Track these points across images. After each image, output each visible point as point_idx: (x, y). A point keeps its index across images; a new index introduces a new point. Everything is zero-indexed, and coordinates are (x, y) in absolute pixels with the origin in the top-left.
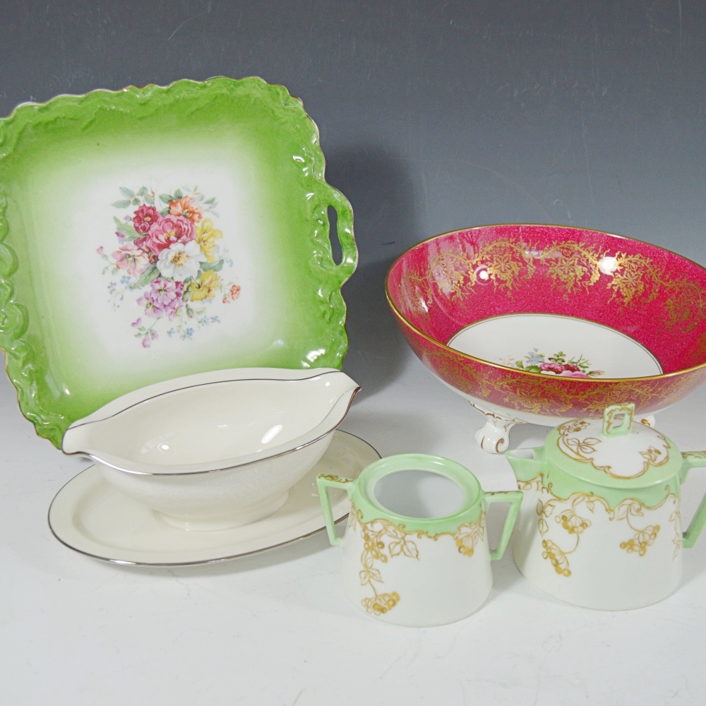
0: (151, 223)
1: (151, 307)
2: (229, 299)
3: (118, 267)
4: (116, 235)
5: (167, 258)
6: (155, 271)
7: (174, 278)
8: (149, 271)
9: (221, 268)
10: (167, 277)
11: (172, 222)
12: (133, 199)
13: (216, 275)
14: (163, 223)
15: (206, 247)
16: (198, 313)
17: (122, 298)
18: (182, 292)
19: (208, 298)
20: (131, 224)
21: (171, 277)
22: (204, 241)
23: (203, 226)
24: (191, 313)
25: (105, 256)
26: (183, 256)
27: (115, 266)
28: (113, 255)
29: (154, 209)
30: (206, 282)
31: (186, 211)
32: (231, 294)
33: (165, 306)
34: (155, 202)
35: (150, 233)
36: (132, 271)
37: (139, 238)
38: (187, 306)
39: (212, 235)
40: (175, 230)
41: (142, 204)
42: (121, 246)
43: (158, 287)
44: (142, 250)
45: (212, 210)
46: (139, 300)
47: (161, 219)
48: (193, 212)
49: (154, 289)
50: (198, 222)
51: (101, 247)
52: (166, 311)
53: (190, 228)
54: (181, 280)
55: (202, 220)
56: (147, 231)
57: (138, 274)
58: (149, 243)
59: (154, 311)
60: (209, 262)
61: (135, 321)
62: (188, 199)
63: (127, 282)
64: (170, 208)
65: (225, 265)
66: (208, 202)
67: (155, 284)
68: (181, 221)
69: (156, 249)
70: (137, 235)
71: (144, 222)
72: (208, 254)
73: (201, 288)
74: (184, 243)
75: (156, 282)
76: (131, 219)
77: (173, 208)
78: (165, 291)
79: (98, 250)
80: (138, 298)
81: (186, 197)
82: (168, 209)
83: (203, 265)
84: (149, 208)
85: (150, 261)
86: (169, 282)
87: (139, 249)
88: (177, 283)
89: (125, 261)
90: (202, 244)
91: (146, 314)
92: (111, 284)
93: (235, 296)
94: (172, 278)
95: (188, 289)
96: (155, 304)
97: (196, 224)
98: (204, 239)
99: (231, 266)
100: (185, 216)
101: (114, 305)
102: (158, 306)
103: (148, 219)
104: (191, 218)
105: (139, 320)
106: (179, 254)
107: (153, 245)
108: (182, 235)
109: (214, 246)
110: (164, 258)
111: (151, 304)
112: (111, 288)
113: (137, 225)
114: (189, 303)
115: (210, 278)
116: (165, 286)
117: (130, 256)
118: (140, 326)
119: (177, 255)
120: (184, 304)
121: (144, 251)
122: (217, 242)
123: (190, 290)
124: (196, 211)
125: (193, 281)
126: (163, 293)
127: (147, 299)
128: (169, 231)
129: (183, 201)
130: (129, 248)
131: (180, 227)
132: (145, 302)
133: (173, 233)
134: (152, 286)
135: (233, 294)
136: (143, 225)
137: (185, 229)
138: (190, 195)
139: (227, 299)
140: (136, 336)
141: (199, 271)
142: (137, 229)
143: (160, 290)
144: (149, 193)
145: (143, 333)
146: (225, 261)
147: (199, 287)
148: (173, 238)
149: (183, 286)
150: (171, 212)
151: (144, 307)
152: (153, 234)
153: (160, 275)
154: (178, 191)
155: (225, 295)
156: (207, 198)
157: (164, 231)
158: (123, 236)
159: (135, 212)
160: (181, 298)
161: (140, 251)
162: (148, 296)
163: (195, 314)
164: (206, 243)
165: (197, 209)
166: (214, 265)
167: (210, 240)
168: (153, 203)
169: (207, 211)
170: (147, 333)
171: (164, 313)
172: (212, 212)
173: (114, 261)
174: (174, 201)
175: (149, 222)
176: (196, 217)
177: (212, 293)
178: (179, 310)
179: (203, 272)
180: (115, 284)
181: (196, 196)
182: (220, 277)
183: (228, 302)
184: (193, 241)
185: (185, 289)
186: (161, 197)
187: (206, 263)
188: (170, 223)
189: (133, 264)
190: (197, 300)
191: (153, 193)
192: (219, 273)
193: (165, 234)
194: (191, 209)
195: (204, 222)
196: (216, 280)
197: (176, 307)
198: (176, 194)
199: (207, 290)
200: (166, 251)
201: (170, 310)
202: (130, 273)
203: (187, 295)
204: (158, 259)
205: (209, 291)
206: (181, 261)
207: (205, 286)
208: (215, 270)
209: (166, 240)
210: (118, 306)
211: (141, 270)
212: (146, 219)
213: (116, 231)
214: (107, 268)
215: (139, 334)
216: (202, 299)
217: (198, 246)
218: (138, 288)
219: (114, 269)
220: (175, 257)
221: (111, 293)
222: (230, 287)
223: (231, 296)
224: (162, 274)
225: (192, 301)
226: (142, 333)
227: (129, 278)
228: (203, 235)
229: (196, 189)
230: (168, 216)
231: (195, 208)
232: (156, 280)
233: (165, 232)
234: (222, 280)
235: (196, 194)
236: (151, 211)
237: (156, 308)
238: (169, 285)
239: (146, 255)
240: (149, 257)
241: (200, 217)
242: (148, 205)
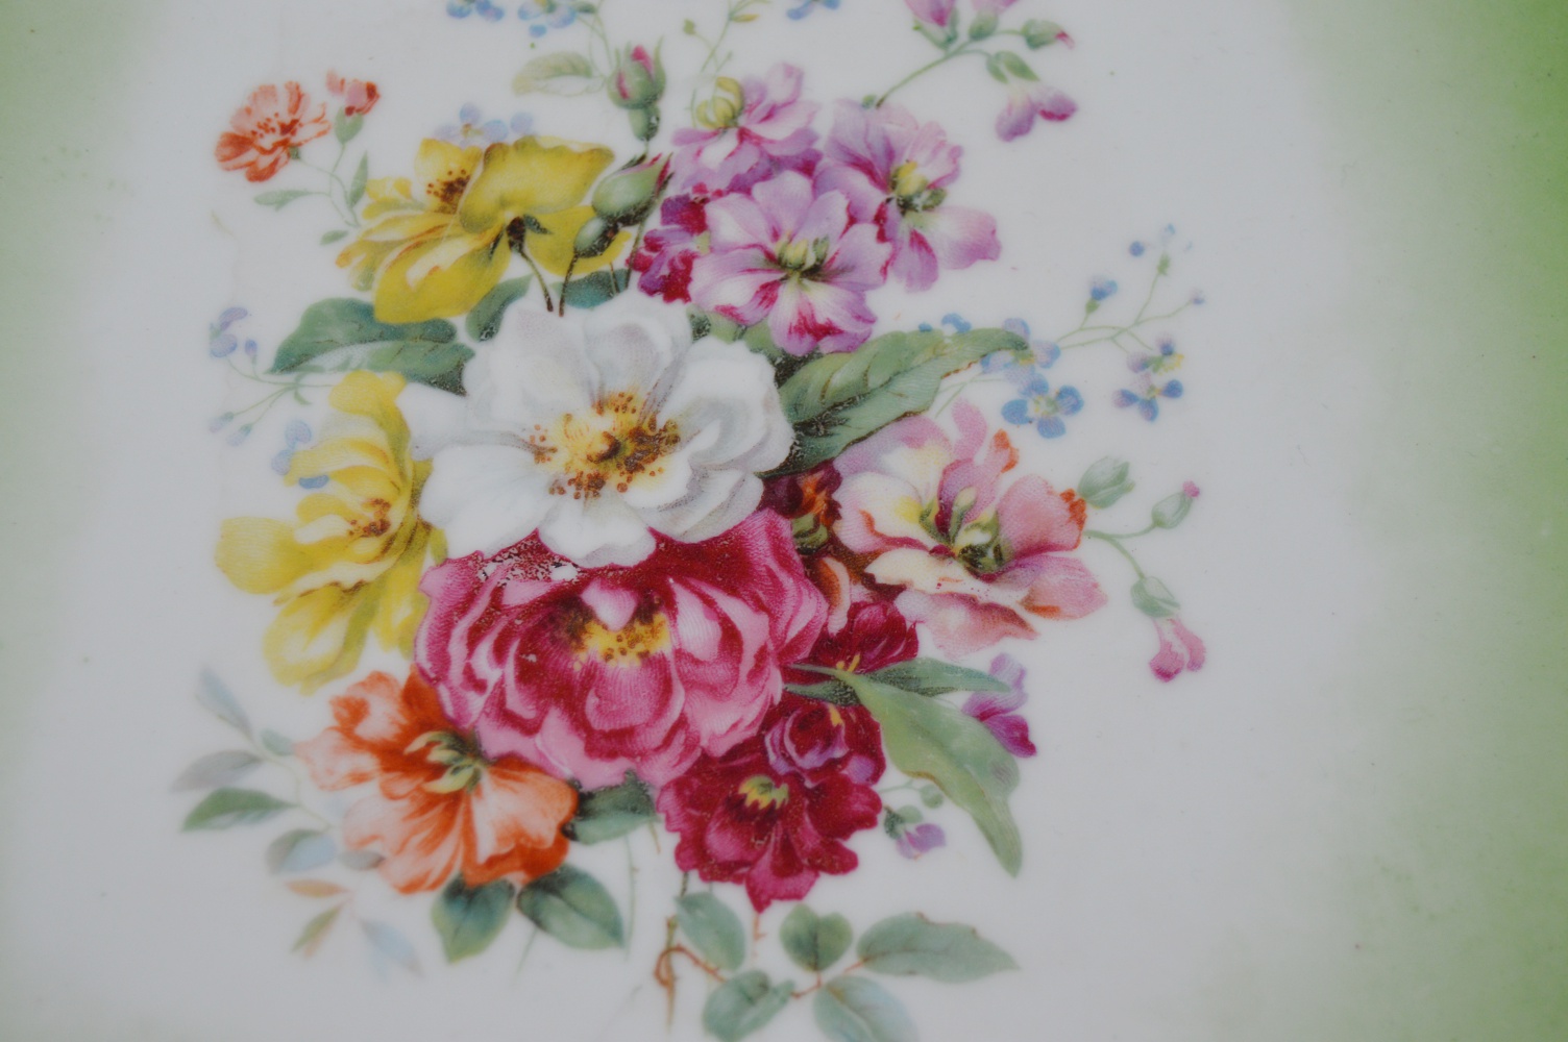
0: (747, 756)
1: (911, 181)
2: (323, 102)
3: (1075, 507)
4: (1035, 737)
5: (700, 477)
6: (813, 405)
7: (684, 329)
8: (862, 418)
9: (315, 319)
10: (740, 348)
11: (579, 723)
12: (833, 973)
13: (367, 281)
14: (656, 736)
15: (382, 490)
16: (578, 68)
17: (1099, 294)
18: (654, 222)
19: (483, 144)
20: (895, 789)
21: (709, 343)
22: (378, 528)
23: (354, 640)
24: (634, 83)
25: (1152, 604)
26: (570, 458)
27: (1095, 518)
28: (1089, 597)
29: (694, 855)
30: (453, 251)
31: (446, 784)
32: (301, 134)
33: (807, 167)
34: (669, 908)
35: (775, 686)
36: (982, 456)
37: (868, 668)
38: (649, 132)
39: (302, 559)
40: (578, 663)
41: (779, 913)
42: (1014, 647)
43: (825, 301)
44: (870, 581)
45: (234, 741)
46: (982, 248)
47: (662, 771)
48: (396, 758)
49: (859, 291)
50: (379, 679)
51: (1165, 674)
52: (806, 135)
53: (457, 648)
54: (634, 306)
55: (341, 687)
56: (790, 701)
57: (941, 416)
58: (805, 612)
59: (891, 154)
60: (390, 380)
61: (1043, 128)
62: (405, 867)
63: (1038, 388)
64: (567, 833)
65: (275, 326)
66: (257, 806)
67: (841, 320)
68: (508, 718)
69: (761, 550)
70: (875, 695)
71: (794, 779)
72: (380, 439)
73: (508, 216)
74: (533, 552)
75: (828, 330)
76: (894, 820)
77: (543, 828)
78: (775, 261)
79: (1196, 664)
80: (981, 267)
81: (410, 888)
82: (584, 828)
83: (445, 364)
84: (724, 871)
85: (833, 481)
86: (728, 311)
87: (888, 593)
88: (674, 287)
89: (1014, 534)
90: (397, 516)
91: (956, 153)
92: (1150, 410)
93: (280, 110)
94: (700, 330)
95: (607, 237)
96: (874, 197)
97: (400, 669)
98: (373, 545)
99: (232, 315)
100: (466, 744)
101: (1164, 266)
102: (860, 182)
103: (756, 792)
104: (423, 726)
105: (1016, 129)
106: (596, 484)
107: (778, 591)
108: (529, 610)
109: (309, 483)
110: (722, 485)
111: (906, 206)
112: (1160, 379)
113: (856, 770)
114: (627, 146)
115: (417, 271)
116: (767, 294)
117: (972, 559)
118: (1017, 92)
119: (615, 478)
120: (662, 146)
121: (858, 565)
122: (280, 502)
123: (594, 228)
124: (367, 762)
125: (554, 278)
126: (799, 251)
127: (918, 241)
128: (626, 666)
129: (446, 857)
130: (958, 616)
131: (525, 674)
132: (942, 229)
133: (597, 643)
134: (865, 318)
135: (289, 128)
136: (811, 760)
137: (499, 653)
138: (373, 895)
139: (337, 104)
140: (1062, 36)
141: (487, 329)
142: (865, 738)
143: (817, 272)
144: (695, 987)
145: (1006, 43)
146: (268, 355)
147: (517, 231)
148: (610, 608)
149: (637, 263)
150: (564, 805)
151: (958, 195)
152: (757, 672)
153: (786, 369)
154: (459, 947)
155: (346, 137)
156: (250, 840)
157: (662, 675)
158: (985, 714)
159: (846, 863)
160: (672, 191)
161: (885, 570)
162: (910, 258)
163: (605, 67)
164: (370, 516)
165: (359, 778)
166: (360, 352)
167: (337, 526)
168: (687, 902)
169: (278, 746)
170: (980, 34)
171: (823, 127)
172: (241, 723)
173: (1092, 555)
174: (517, 879)
175: (762, 766)
176: (383, 719)
177: (438, 170)
178: (716, 116)
179: (460, 322)
180: (1126, 398)
181: (335, 873)
182: (344, 258)
183: (337, 85)
184: (460, 548)
185: (626, 243)
186: (613, 930)
187: (413, 376)
188: (597, 723)
189: (963, 500)
190: (559, 151)
191: (666, 980)
192: (338, 284)
193: (663, 645)
194: (404, 786)
195: (329, 671)
196: (378, 249)
197: (729, 142)
198: (489, 927)
199: (464, 200)
200: (696, 526)
201: (778, 133)
202: (1002, 441)
203: (623, 193)
204: (770, 479)
205: (453, 189)
206: (596, 429)
207: (471, 225)
208: (367, 312)
209: (670, 605)
210: (1137, 250)
211: (913, 442)
212: (780, 795)
213: (1025, 766)
214: (1158, 522)
215: (1035, 42)
216: (526, 145)
217: (429, 509)
218: (963, 330)
219: (1104, 504)
220: (634, 467)
221: (1167, 350)
222: (289, 176)
223: (309, 113)
224: (770, 372)
225: (601, 155)
226: (1018, 47)
227: (1015, 412)
228: (368, 573)
229: (320, 926)
230: (601, 774)
231: (371, 789)
232: (827, 344)
233: (654, 664)
234: (334, 237)
235: (329, 890)
236: (722, 843)
237: (879, 168)
238: (738, 291)
239: (851, 533)
240: (833, 512)
241: (352, 712)
242: (732, 896)
